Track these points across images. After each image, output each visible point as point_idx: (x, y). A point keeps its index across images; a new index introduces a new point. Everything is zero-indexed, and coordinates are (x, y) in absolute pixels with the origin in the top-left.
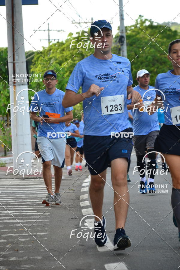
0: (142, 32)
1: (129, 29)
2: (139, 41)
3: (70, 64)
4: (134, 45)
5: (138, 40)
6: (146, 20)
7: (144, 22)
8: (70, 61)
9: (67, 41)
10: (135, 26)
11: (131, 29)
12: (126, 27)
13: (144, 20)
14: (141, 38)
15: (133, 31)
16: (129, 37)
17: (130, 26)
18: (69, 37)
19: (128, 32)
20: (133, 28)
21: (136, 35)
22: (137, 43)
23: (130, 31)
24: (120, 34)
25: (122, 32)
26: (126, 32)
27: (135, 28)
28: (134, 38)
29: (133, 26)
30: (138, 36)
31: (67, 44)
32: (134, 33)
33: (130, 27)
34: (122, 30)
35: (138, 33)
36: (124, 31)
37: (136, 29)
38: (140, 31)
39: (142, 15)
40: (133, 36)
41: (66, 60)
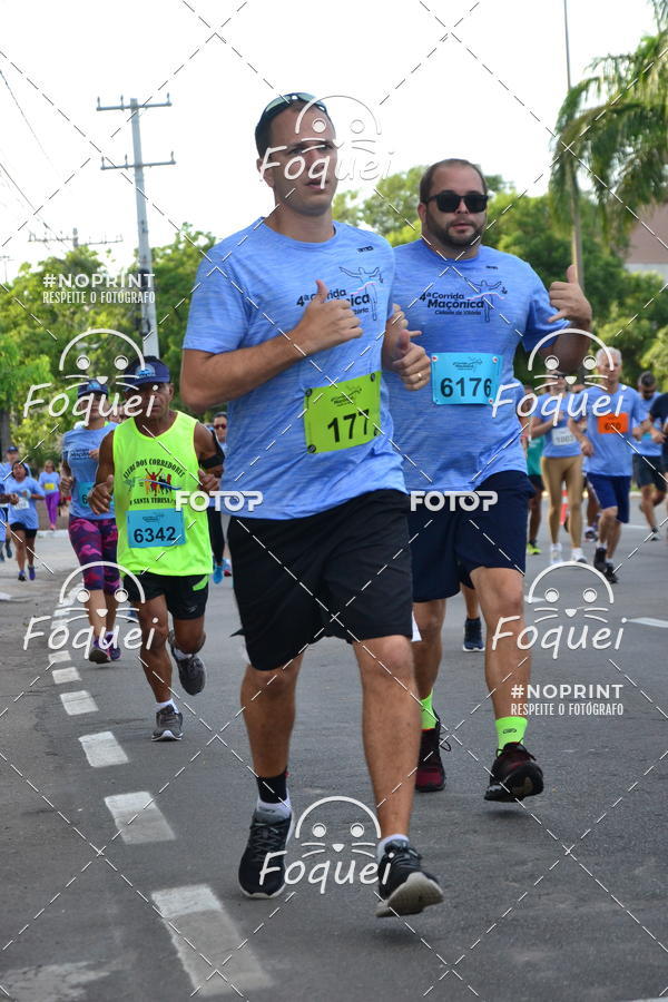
0: (191, 262)
1: (161, 254)
2: (184, 283)
3: (24, 335)
4: (172, 292)
5: (181, 279)
6: (199, 233)
7: (195, 239)
8: (25, 327)
9: (17, 281)
10: (175, 248)
11: (165, 255)
12: (153, 250)
13: (193, 234)
14: (188, 275)
15: (170, 259)
16: (159, 272)
17: (161, 247)
18: (23, 273)
19: (158, 260)
20: (169, 251)
21: (177, 267)
22: (179, 287)
23: (161, 258)
24: (138, 265)
25: (144, 260)
26: (154, 259)
27: (173, 251)
28: (173, 274)
29: (170, 247)
30: (181, 270)
31: (18, 288)
32: (172, 264)
33: (163, 249)
34: (145, 257)
35: (182, 264)
36: (149, 258)
37: (176, 254)
38: (185, 259)
39: (189, 223)
40: (170, 270)
41: (16, 325)
